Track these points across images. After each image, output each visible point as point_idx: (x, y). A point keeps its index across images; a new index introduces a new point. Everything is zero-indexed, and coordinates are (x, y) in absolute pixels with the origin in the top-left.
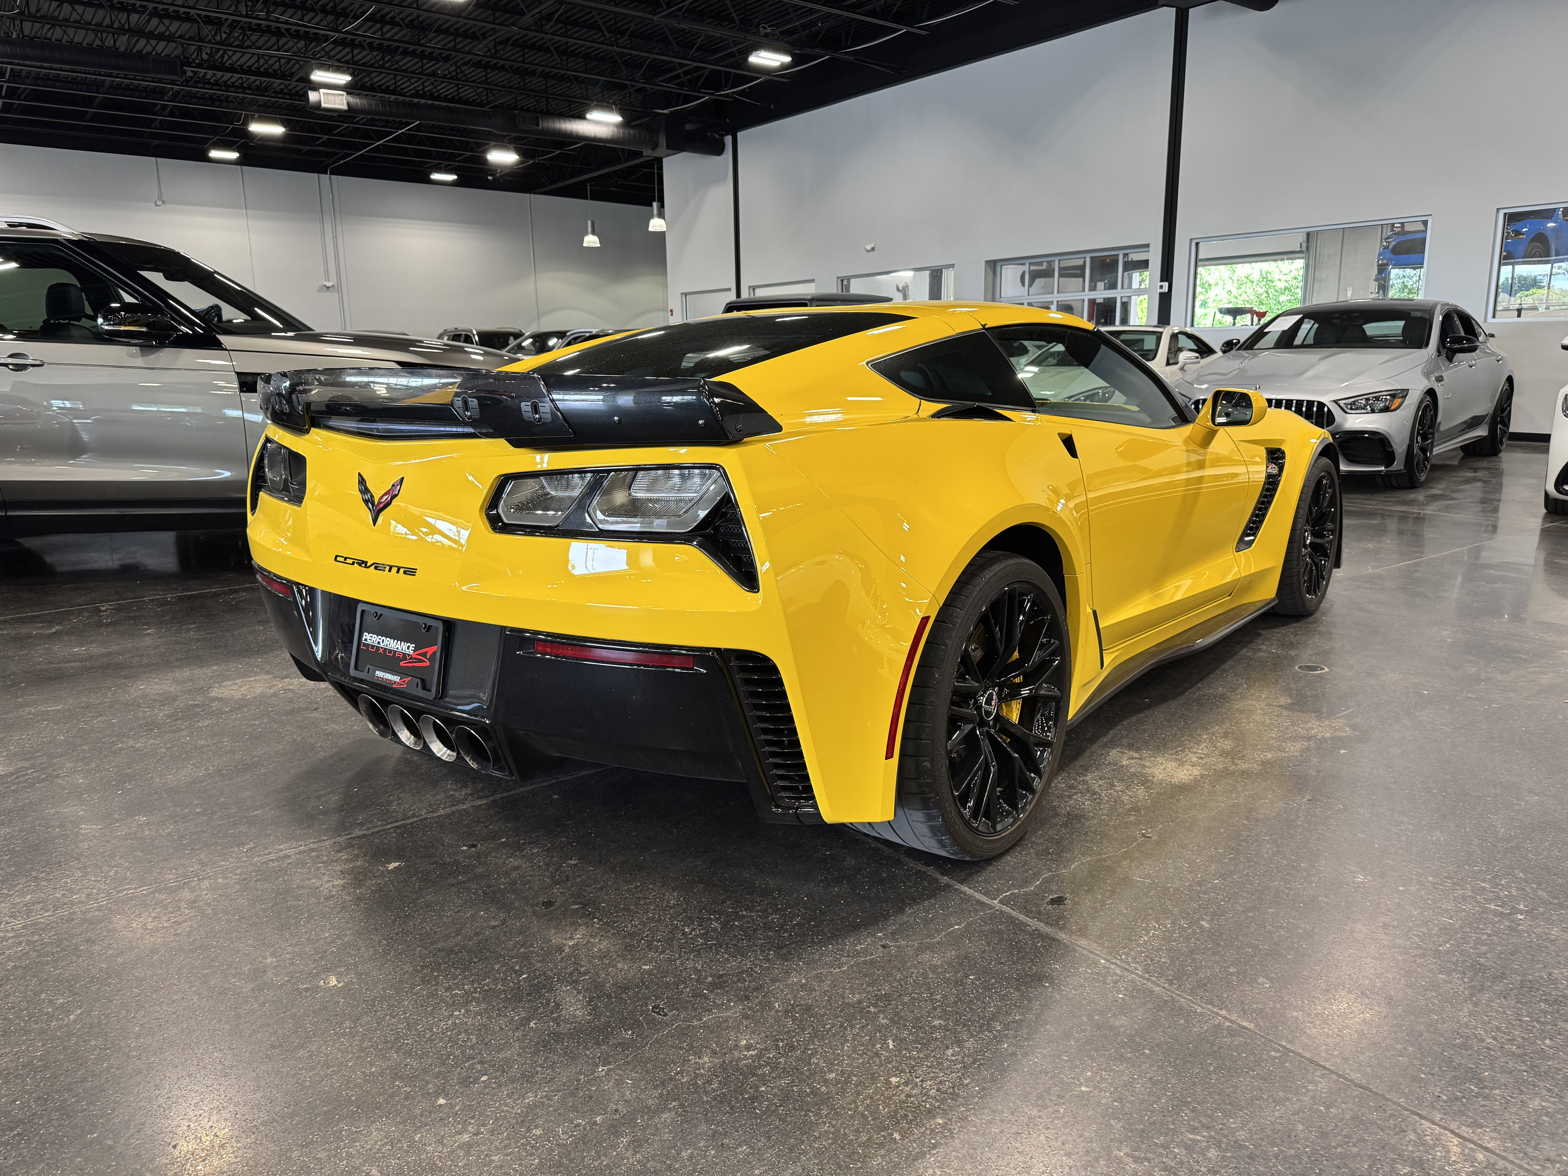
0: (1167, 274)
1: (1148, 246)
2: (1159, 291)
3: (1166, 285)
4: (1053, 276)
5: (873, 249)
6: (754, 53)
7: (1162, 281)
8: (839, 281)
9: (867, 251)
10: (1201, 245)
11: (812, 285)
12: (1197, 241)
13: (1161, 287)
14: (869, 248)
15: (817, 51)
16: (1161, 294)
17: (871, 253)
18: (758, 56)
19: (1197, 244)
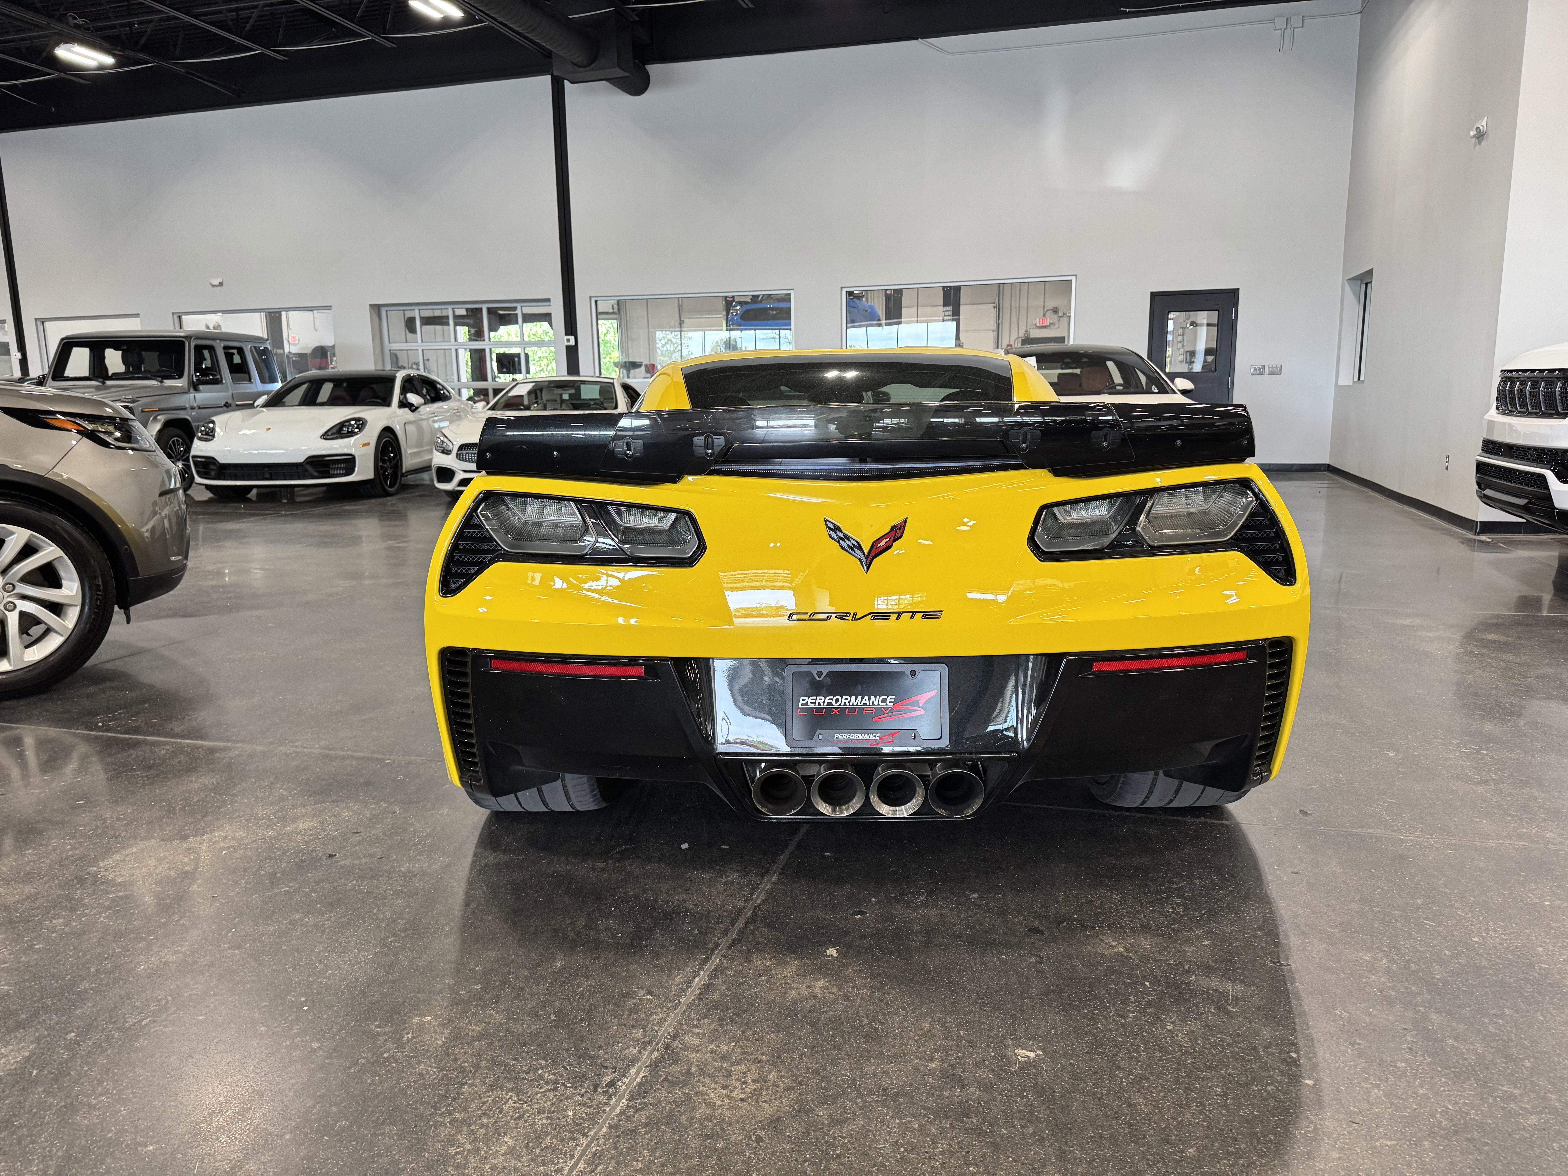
0: (571, 327)
1: (548, 300)
2: (566, 344)
3: (572, 338)
4: (448, 324)
5: (221, 284)
6: (63, 46)
7: (566, 334)
8: (176, 317)
9: (213, 286)
10: (599, 302)
11: (137, 320)
12: (596, 299)
13: (568, 340)
14: (216, 282)
15: (141, 55)
16: (568, 347)
17: (219, 288)
18: (69, 50)
19: (596, 302)
